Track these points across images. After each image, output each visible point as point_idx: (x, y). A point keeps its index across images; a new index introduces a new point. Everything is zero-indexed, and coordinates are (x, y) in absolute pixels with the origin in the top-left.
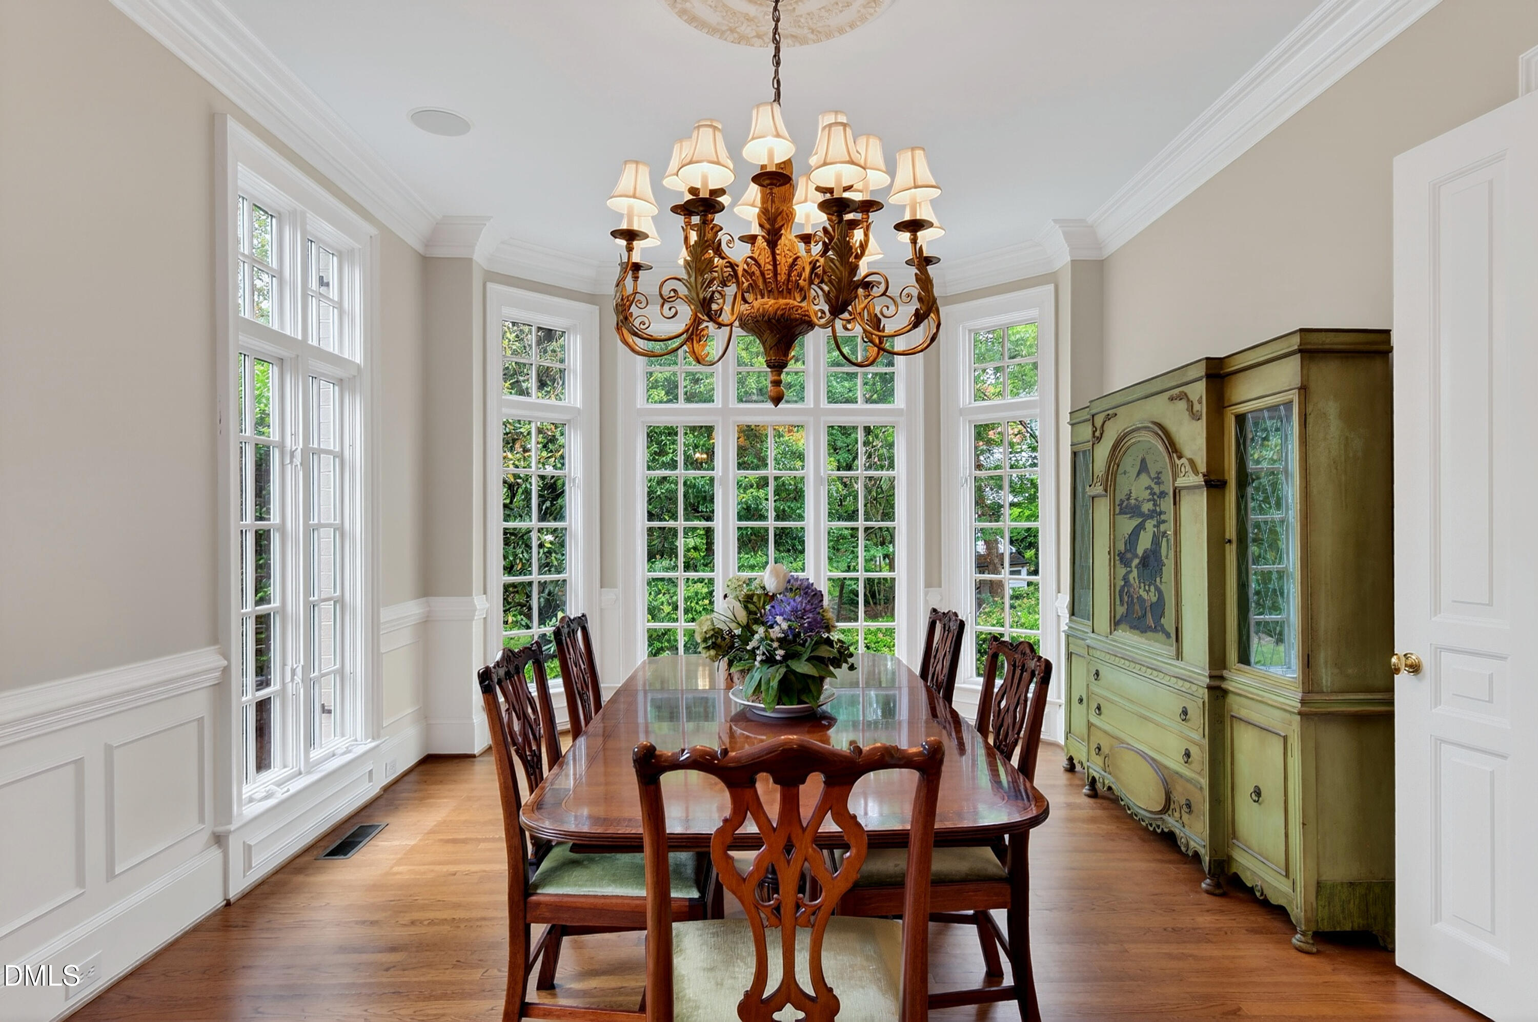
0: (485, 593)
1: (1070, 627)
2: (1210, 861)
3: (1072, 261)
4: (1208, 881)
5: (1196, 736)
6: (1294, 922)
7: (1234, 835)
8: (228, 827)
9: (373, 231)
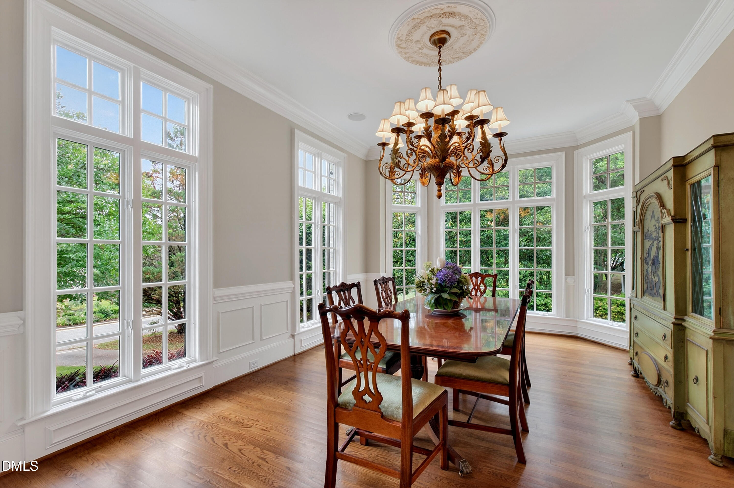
0: (385, 272)
1: (632, 296)
2: (674, 412)
3: (641, 119)
4: (673, 421)
5: (669, 348)
6: (710, 448)
7: (688, 400)
8: (294, 333)
9: (345, 155)
